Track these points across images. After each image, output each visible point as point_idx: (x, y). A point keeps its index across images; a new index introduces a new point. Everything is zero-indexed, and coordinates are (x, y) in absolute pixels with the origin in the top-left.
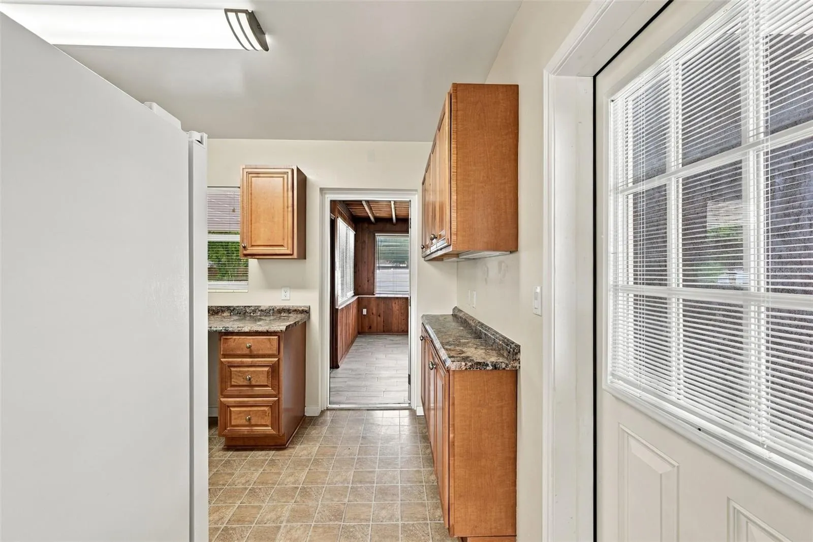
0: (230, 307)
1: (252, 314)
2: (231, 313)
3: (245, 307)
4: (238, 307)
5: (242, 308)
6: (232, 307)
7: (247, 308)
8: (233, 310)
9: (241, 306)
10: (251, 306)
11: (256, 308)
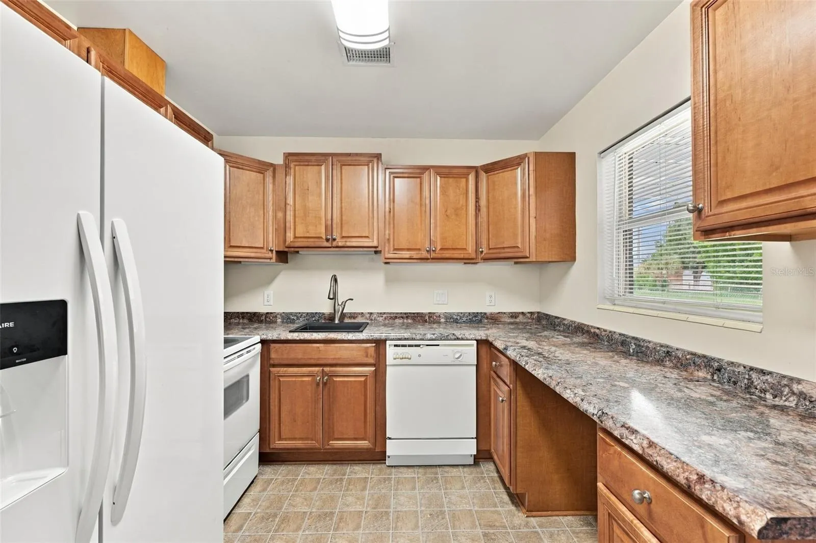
0: (713, 359)
1: (769, 396)
2: (713, 375)
3: (752, 369)
4: (732, 364)
5: (741, 369)
6: (719, 360)
7: (754, 375)
8: (719, 370)
9: (739, 365)
10: (770, 373)
11: (785, 382)
